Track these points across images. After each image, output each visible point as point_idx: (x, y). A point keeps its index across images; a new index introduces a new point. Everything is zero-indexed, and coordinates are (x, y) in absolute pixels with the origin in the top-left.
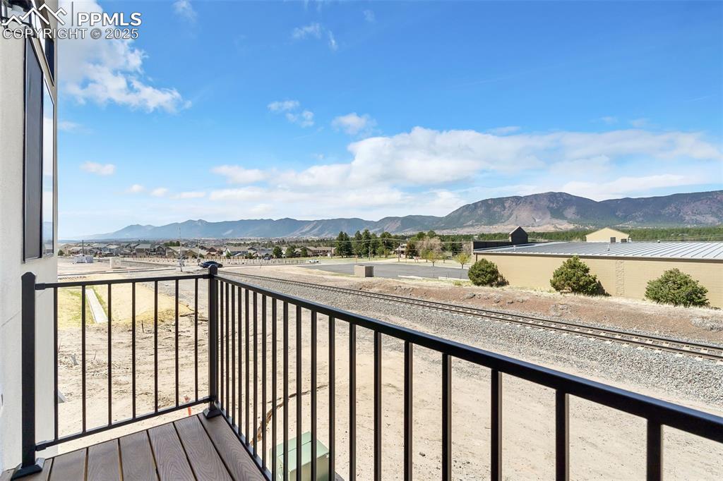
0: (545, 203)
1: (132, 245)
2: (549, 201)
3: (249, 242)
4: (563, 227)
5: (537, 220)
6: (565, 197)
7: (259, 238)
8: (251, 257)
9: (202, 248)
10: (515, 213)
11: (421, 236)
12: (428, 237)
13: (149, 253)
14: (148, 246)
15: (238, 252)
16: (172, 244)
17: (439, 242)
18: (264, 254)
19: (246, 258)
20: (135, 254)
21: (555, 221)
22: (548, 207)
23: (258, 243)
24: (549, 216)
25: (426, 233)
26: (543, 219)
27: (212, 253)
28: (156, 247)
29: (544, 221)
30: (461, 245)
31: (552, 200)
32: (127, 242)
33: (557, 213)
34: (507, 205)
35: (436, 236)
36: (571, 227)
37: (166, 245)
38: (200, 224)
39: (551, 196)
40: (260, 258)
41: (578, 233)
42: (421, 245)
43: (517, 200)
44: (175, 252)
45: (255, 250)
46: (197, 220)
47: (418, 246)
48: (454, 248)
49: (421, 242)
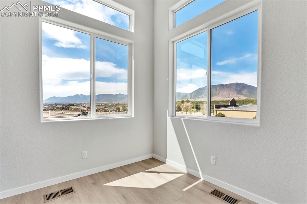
0: (234, 87)
1: (54, 106)
2: (236, 86)
3: (103, 104)
4: (242, 98)
5: (231, 95)
6: (243, 85)
7: (107, 103)
8: (106, 111)
9: (84, 107)
10: (221, 91)
11: (183, 102)
12: (186, 102)
13: (61, 109)
14: (61, 106)
15: (100, 109)
16: (70, 105)
17: (191, 104)
18: (112, 110)
19: (104, 111)
20: (55, 109)
21: (239, 96)
22: (235, 89)
23: (107, 105)
24: (236, 93)
25: (185, 100)
26: (233, 95)
27: (89, 109)
28: (65, 106)
29: (234, 95)
30: (200, 106)
31: (237, 86)
32: (51, 104)
33: (239, 92)
34: (218, 88)
35: (190, 102)
36: (245, 98)
37: (68, 105)
38: (81, 96)
39: (237, 84)
40: (110, 111)
41: (248, 101)
42: (183, 106)
43: (222, 86)
44: (73, 108)
45: (107, 108)
46: (80, 94)
47: (182, 106)
48: (197, 107)
49: (183, 104)
